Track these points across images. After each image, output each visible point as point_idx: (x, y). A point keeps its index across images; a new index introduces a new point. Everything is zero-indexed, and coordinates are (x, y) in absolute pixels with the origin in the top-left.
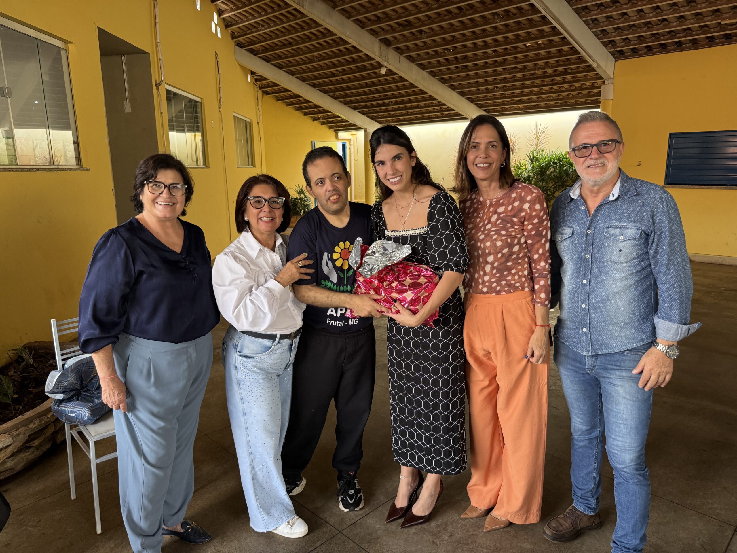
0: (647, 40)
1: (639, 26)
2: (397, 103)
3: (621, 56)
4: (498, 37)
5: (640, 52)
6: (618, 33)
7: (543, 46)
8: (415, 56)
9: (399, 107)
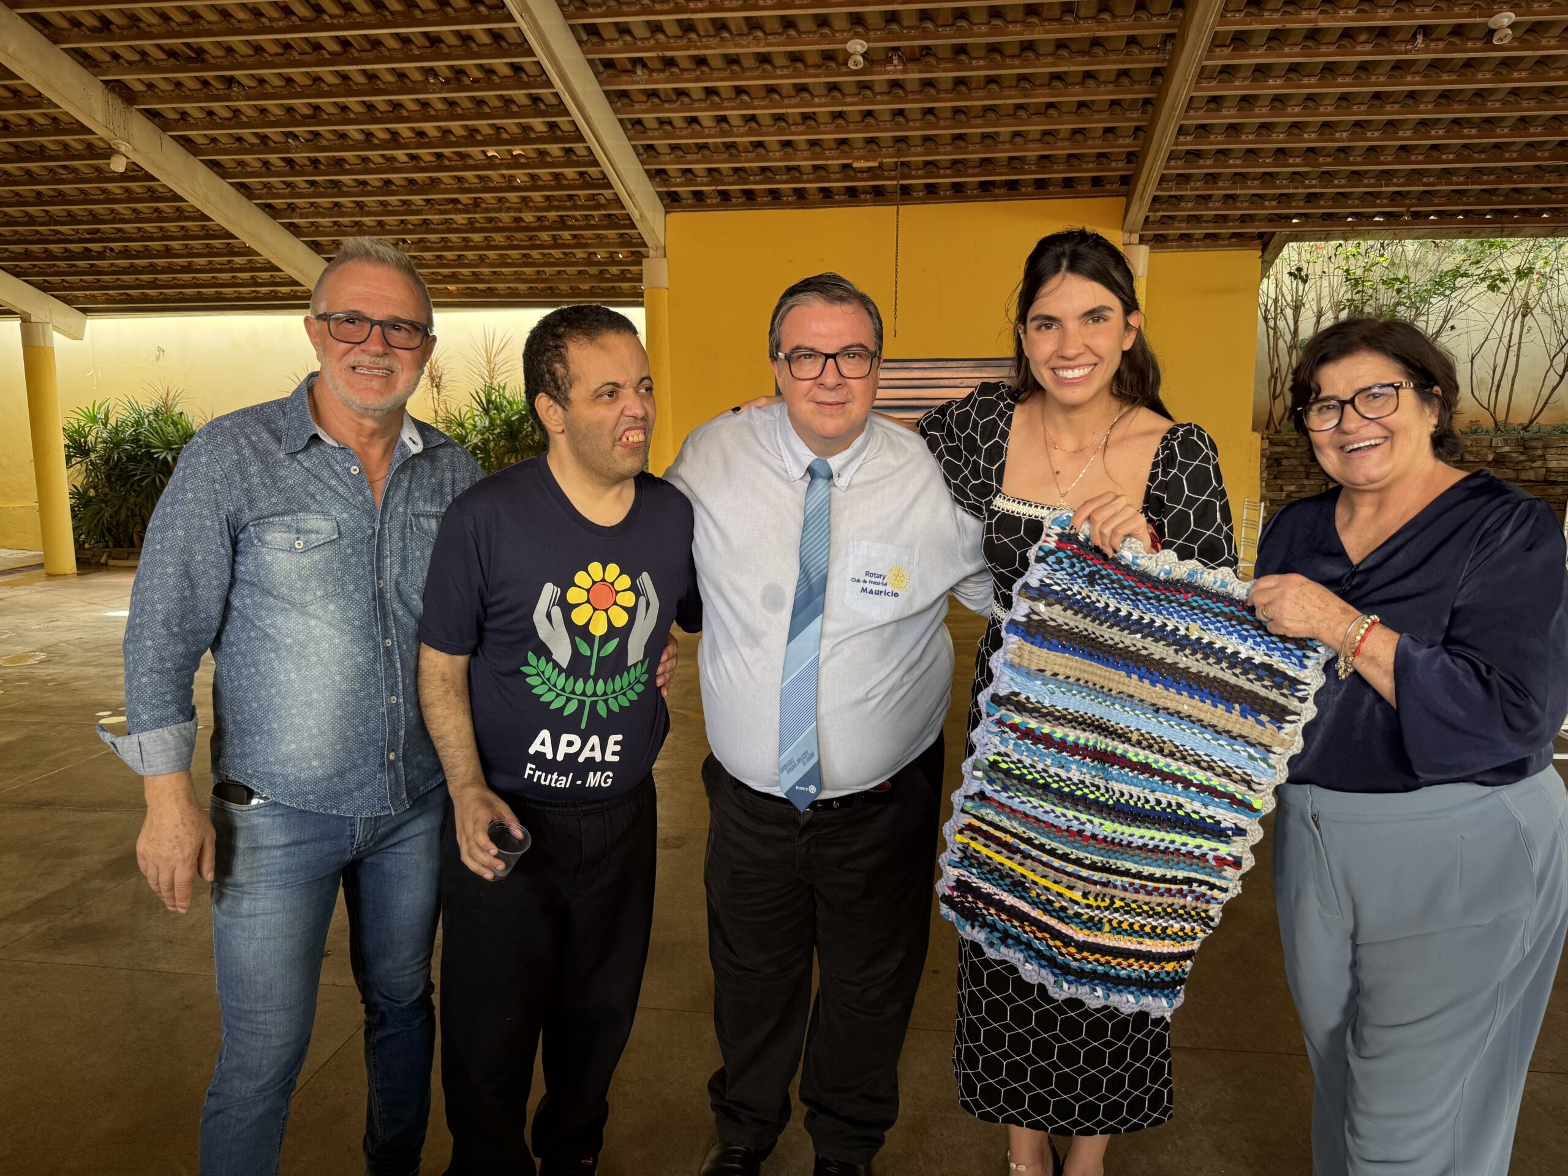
0: (726, 179)
1: (715, 150)
2: (126, 254)
3: (676, 204)
4: (429, 127)
5: (709, 201)
6: (676, 156)
7: (523, 160)
8: (200, 141)
9: (132, 265)
